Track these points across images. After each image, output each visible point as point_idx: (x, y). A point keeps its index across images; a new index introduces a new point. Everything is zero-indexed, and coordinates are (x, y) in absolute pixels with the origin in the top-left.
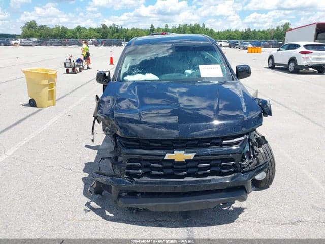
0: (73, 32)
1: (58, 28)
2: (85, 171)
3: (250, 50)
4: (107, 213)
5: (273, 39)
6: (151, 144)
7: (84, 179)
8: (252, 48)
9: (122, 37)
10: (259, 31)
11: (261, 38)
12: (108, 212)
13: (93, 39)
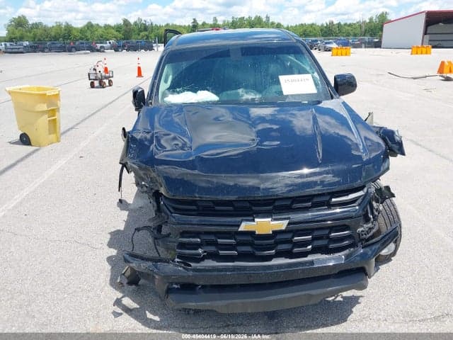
0: (82, 31)
1: (59, 26)
2: (110, 245)
3: (334, 51)
4: (149, 315)
5: (364, 35)
6: (217, 208)
7: (110, 259)
8: (337, 48)
9: (153, 37)
10: (345, 24)
11: (348, 35)
12: (151, 313)
13: (111, 41)
